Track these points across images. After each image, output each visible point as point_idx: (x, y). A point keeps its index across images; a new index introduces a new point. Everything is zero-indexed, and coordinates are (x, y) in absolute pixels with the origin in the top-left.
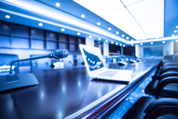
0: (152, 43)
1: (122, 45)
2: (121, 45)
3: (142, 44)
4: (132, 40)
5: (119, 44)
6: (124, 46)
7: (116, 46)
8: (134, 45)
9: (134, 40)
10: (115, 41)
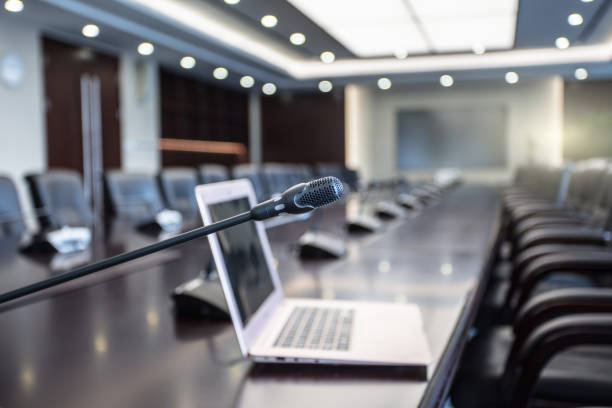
0: (447, 81)
1: (259, 84)
2: (247, 82)
3: (385, 84)
4: (328, 56)
5: (235, 76)
6: (269, 89)
7: (215, 86)
8: (340, 84)
9: (342, 52)
10: (209, 56)
